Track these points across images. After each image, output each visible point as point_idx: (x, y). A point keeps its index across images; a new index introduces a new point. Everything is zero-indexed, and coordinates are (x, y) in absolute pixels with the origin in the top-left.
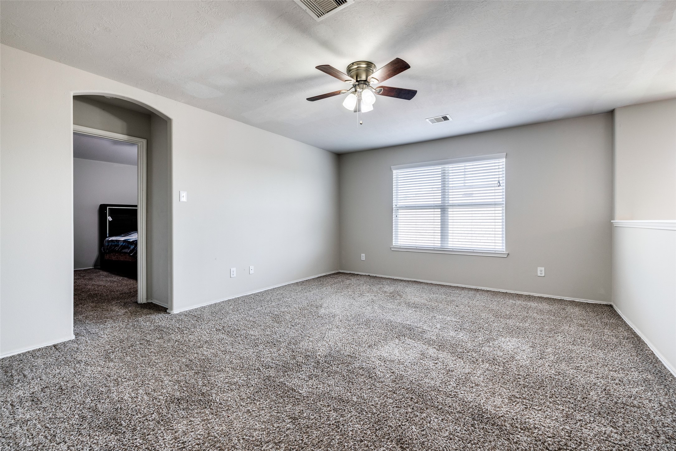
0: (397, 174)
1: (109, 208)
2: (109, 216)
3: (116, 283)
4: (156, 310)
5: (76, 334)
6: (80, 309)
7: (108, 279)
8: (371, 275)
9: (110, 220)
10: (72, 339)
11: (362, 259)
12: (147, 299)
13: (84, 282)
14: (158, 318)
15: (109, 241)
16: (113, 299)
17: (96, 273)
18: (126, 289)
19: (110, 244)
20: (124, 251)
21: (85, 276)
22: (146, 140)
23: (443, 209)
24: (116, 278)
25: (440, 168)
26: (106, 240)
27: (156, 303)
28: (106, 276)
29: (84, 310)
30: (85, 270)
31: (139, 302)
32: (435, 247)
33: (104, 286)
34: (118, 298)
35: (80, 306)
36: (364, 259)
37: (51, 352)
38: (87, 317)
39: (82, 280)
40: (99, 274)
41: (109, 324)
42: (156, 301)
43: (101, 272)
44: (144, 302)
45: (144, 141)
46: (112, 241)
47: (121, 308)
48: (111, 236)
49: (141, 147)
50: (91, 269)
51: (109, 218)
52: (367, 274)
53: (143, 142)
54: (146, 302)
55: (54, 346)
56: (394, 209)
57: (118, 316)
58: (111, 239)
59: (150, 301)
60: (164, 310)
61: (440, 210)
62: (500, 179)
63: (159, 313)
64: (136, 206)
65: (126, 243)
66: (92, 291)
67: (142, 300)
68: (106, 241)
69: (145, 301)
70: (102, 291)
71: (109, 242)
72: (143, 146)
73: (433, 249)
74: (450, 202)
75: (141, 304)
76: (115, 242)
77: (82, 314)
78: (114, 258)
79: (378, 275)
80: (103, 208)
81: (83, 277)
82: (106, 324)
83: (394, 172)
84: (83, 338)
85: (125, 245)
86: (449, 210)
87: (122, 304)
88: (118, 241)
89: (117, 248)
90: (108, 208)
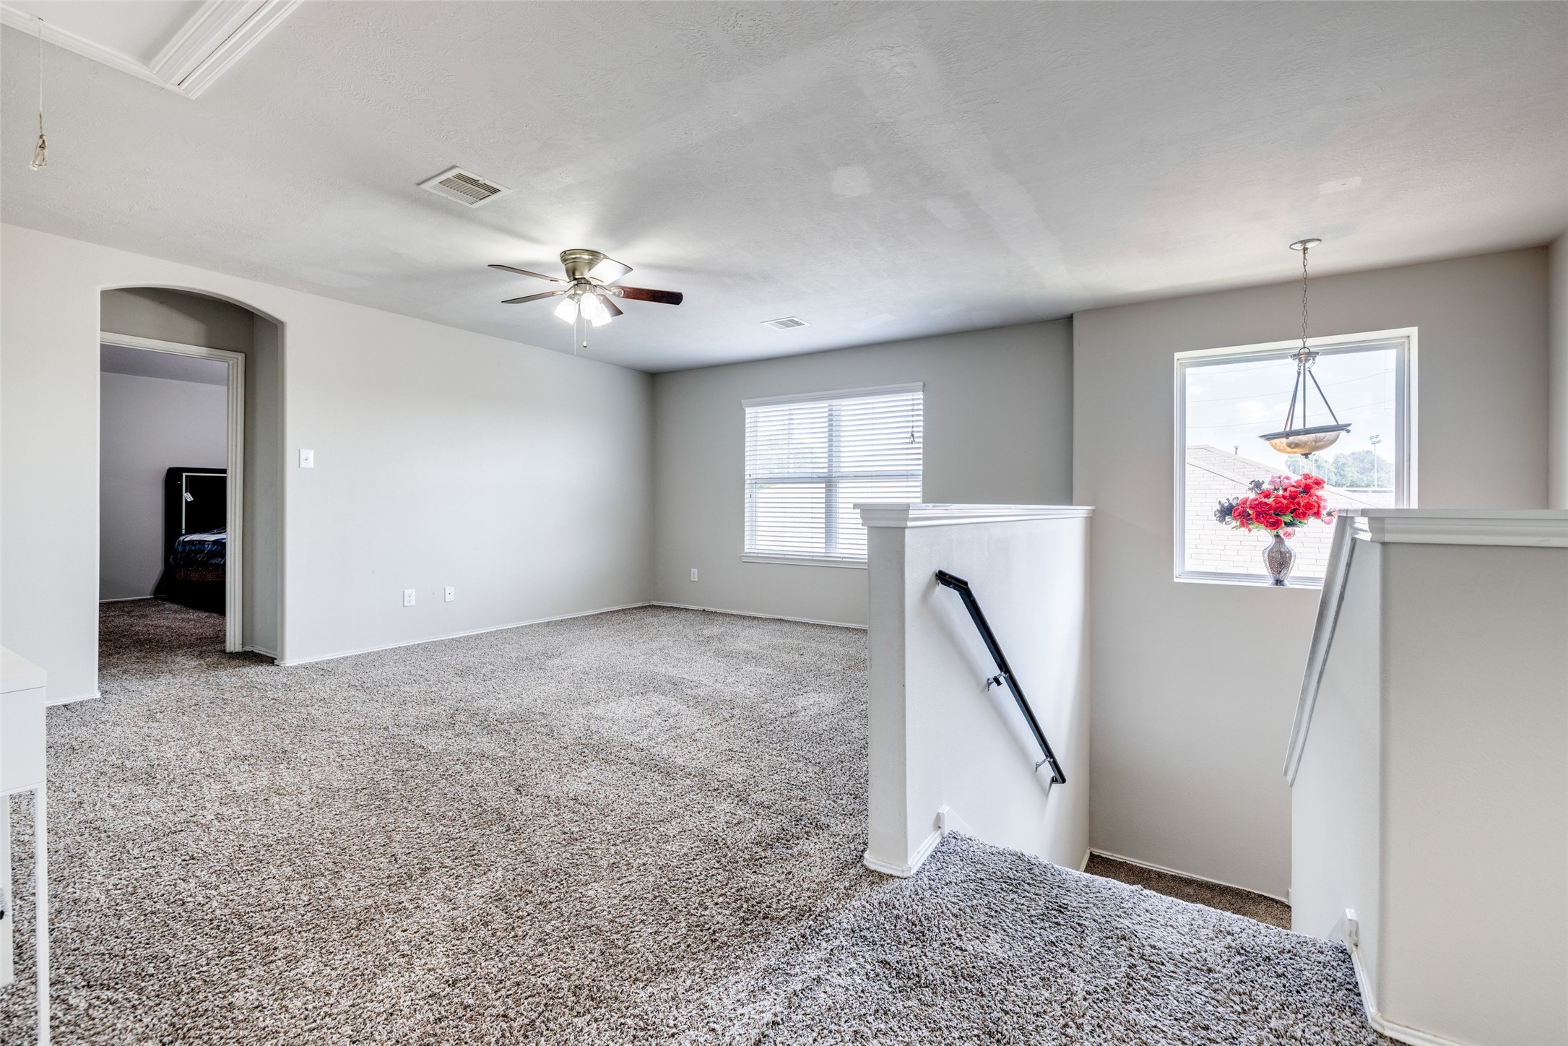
0: (753, 413)
1: (186, 476)
2: (186, 492)
3: (192, 622)
4: (256, 662)
5: (104, 693)
6: (115, 660)
7: (179, 616)
8: (707, 609)
9: (189, 500)
10: (94, 698)
11: (693, 579)
12: (243, 644)
13: (128, 621)
14: (255, 673)
15: (185, 543)
16: (180, 647)
17: (157, 605)
18: (210, 632)
19: (188, 548)
20: (213, 561)
21: (132, 611)
22: (243, 355)
23: (829, 482)
24: (194, 615)
25: (827, 405)
26: (180, 541)
27: (260, 652)
28: (176, 612)
29: (122, 662)
30: (135, 600)
31: (228, 650)
32: (814, 554)
33: (167, 628)
34: (190, 645)
35: (117, 656)
36: (696, 580)
37: (59, 712)
38: (124, 672)
39: (125, 617)
40: (161, 608)
41: (164, 679)
42: (260, 648)
43: (167, 605)
44: (237, 650)
45: (241, 357)
46: (192, 542)
47: (192, 659)
48: (189, 532)
49: (233, 367)
50: (147, 599)
51: (187, 497)
52: (701, 608)
53: (237, 359)
54: (241, 651)
55: (65, 706)
56: (748, 482)
57: (183, 669)
58: (189, 538)
59: (248, 649)
60: (271, 661)
61: (824, 485)
62: (915, 429)
63: (259, 665)
64: (224, 471)
65: (218, 546)
66: (142, 635)
67: (232, 645)
68: (179, 544)
69: (238, 648)
70: (161, 635)
71: (185, 546)
72: (237, 366)
73: (811, 558)
74: (842, 470)
75: (231, 653)
76: (196, 545)
77: (118, 667)
78: (194, 576)
79: (719, 610)
80: (173, 475)
81: (128, 612)
82: (159, 680)
83: (748, 410)
84: (114, 696)
85: (216, 549)
86: (840, 485)
87: (196, 653)
88: (202, 542)
89: (200, 557)
90: (184, 474)
